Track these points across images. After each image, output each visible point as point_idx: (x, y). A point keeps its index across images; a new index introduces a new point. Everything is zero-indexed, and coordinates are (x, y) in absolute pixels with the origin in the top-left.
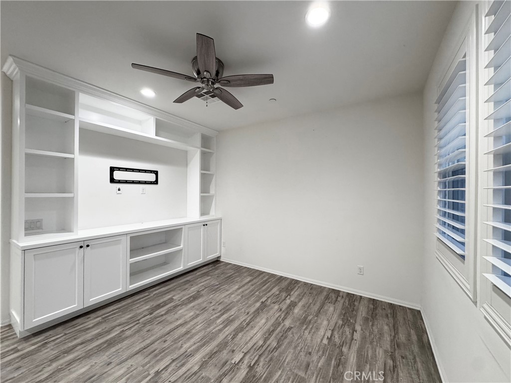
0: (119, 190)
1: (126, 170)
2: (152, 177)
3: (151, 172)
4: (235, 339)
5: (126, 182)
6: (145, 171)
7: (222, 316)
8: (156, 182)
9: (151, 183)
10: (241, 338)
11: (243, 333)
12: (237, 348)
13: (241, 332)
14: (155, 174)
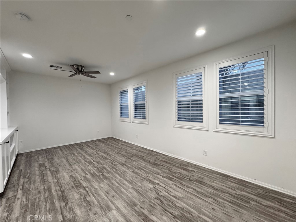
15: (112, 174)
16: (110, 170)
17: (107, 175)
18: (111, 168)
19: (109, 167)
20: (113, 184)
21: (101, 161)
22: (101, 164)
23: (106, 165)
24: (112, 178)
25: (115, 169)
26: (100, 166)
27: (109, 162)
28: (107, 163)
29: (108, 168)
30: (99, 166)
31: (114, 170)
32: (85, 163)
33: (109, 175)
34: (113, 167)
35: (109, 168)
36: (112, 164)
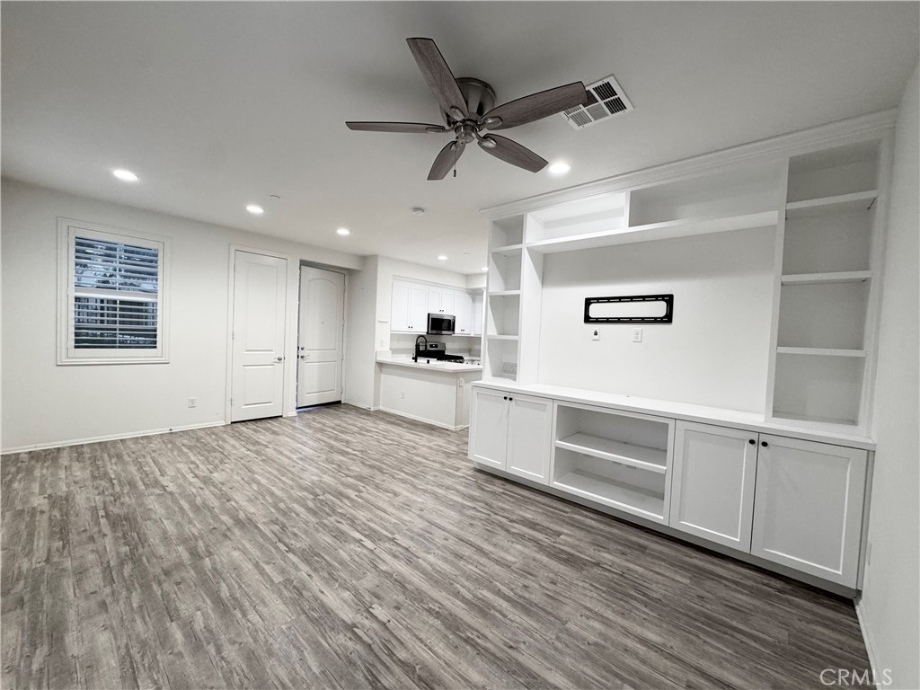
0: (596, 334)
1: (609, 300)
2: (659, 309)
3: (656, 298)
4: (425, 613)
5: (608, 321)
6: (644, 298)
7: (504, 599)
8: (668, 318)
9: (655, 321)
10: (425, 623)
11: (442, 628)
12: (403, 614)
13: (443, 623)
14: (665, 301)
15: (290, 497)
16: (296, 506)
17: (306, 494)
18: (291, 510)
19: (297, 515)
20: (292, 480)
21: (329, 540)
22: (326, 525)
23: (306, 523)
24: (293, 489)
25: (278, 509)
26: (329, 518)
27: (295, 535)
28: (306, 532)
29: (301, 510)
30: (332, 519)
31: (282, 505)
32: (393, 534)
33: (298, 493)
34: (285, 514)
35: (298, 511)
36: (283, 527)
